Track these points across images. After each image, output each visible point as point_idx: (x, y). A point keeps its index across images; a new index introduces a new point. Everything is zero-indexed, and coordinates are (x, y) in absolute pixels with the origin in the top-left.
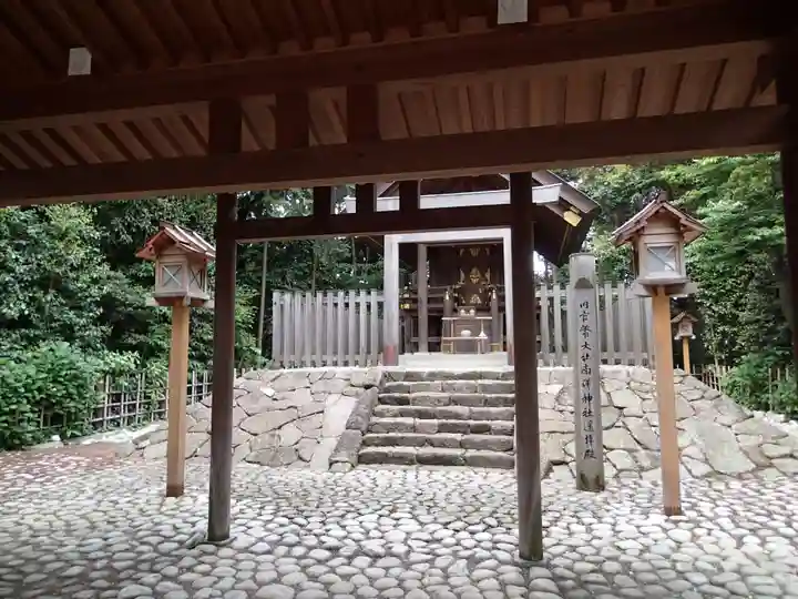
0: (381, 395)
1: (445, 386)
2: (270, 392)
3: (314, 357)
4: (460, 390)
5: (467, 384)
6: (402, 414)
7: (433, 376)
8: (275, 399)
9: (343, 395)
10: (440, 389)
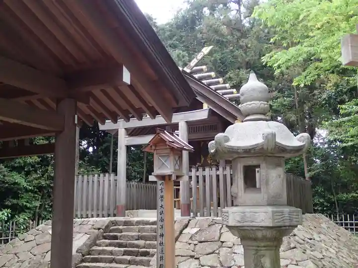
0: (105, 234)
3: (88, 213)
4: (147, 231)
6: (110, 245)
7: (138, 223)
9: (86, 233)
10: (137, 231)
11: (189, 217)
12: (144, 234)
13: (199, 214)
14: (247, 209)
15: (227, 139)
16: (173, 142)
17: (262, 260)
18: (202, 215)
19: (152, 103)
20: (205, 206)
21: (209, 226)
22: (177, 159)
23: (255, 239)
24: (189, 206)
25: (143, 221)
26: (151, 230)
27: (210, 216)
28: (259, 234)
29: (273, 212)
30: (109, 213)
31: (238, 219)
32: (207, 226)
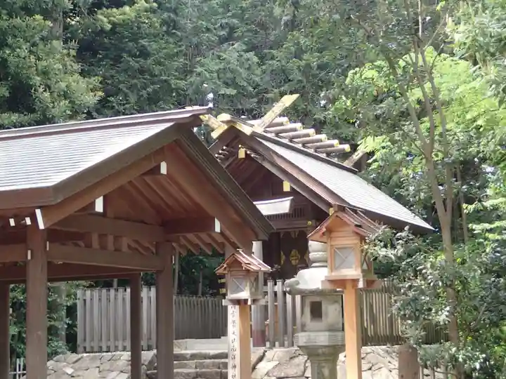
0: (149, 372)
1: (198, 364)
2: (70, 371)
3: (109, 343)
4: (208, 367)
5: (213, 363)
7: (193, 356)
8: (73, 377)
9: (122, 372)
10: (194, 366)
11: (264, 348)
12: (204, 370)
13: (277, 343)
14: (312, 334)
15: (298, 283)
16: (249, 264)
17: (323, 370)
18: (282, 345)
19: (233, 239)
20: (285, 332)
21: (291, 358)
22: (253, 281)
23: (318, 355)
24: (263, 332)
25: (200, 353)
26: (213, 366)
27: (293, 346)
28: (320, 351)
29: (329, 335)
30: (150, 344)
31: (305, 341)
32: (288, 359)
